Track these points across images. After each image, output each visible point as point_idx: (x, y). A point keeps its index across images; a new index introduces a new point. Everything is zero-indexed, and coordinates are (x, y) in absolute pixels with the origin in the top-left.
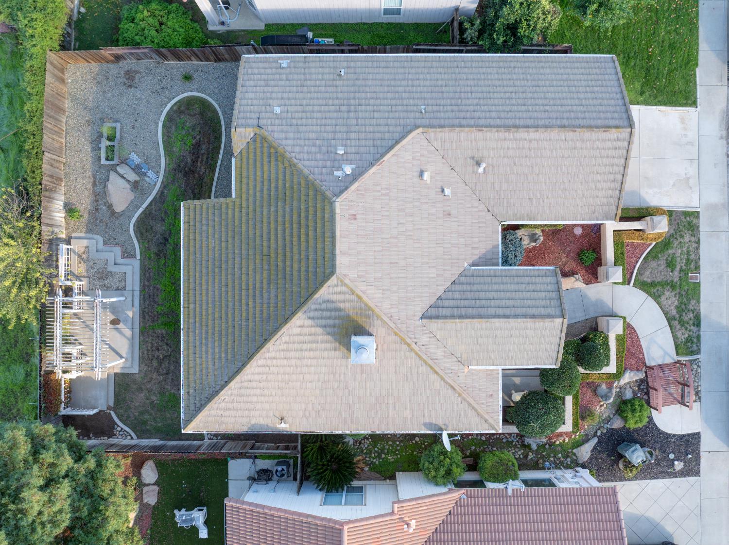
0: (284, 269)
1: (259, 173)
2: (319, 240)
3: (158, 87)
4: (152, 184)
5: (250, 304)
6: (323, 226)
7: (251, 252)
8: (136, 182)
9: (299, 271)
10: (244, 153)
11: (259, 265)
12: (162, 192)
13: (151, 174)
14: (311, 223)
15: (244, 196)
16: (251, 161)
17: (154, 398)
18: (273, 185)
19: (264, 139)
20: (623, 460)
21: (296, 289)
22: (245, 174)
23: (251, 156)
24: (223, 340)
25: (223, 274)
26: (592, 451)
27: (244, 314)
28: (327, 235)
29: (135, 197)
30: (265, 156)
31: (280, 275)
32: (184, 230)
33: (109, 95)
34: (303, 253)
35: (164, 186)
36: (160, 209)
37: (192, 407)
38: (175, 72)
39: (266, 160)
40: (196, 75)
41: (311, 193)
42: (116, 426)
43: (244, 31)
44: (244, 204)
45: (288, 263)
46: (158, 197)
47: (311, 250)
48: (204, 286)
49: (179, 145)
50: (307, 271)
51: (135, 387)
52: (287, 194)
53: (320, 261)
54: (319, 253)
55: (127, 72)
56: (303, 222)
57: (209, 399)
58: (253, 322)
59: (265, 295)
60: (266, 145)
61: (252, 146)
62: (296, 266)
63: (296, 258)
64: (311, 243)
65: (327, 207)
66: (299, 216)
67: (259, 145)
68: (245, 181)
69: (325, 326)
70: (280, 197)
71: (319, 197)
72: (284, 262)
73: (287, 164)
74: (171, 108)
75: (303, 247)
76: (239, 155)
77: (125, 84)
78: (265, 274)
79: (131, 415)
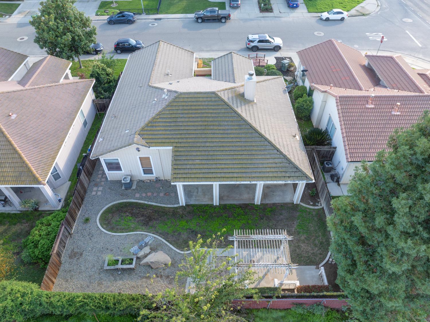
0: (213, 117)
1: (160, 132)
2: (198, 99)
3: (88, 237)
4: (154, 239)
5: (232, 136)
6: (192, 98)
7: (203, 136)
8: (151, 249)
9: (213, 109)
10: (148, 141)
11: (210, 132)
12: (161, 234)
13: (147, 240)
14: (190, 104)
15: (172, 141)
16: (153, 137)
17: (303, 238)
18: (168, 124)
19: (143, 129)
20: (289, 69)
21: (223, 111)
22: (160, 141)
23: (150, 137)
24: (254, 153)
25: (215, 153)
26: (287, 76)
27: (238, 140)
28: (196, 96)
29: (161, 250)
30: (152, 129)
31: (216, 120)
32: (189, 182)
33: (83, 268)
34: (205, 107)
35: (156, 233)
36: (172, 236)
37: (297, 174)
38: (80, 228)
39: (154, 129)
40: (86, 216)
41: (175, 104)
42: (329, 262)
43: (68, 192)
44: (176, 141)
45: (210, 115)
46: (163, 237)
47: (203, 104)
48: (223, 166)
49: (130, 224)
50: (214, 105)
51: (298, 250)
52: (174, 116)
53: (209, 99)
54: (205, 100)
55: (70, 257)
56: (189, 108)
57: (290, 162)
58: (241, 135)
59: (227, 128)
60: (146, 129)
61: (145, 136)
62: (211, 111)
63: (207, 111)
64: (199, 103)
65: (183, 96)
66: (186, 110)
67: (145, 133)
68: (164, 141)
69: (241, 105)
70: (175, 120)
71: (177, 100)
72: (209, 117)
73: (158, 117)
74: (104, 229)
75: (202, 107)
76: (149, 144)
77: (78, 259)
78: (215, 128)
79: (319, 252)
